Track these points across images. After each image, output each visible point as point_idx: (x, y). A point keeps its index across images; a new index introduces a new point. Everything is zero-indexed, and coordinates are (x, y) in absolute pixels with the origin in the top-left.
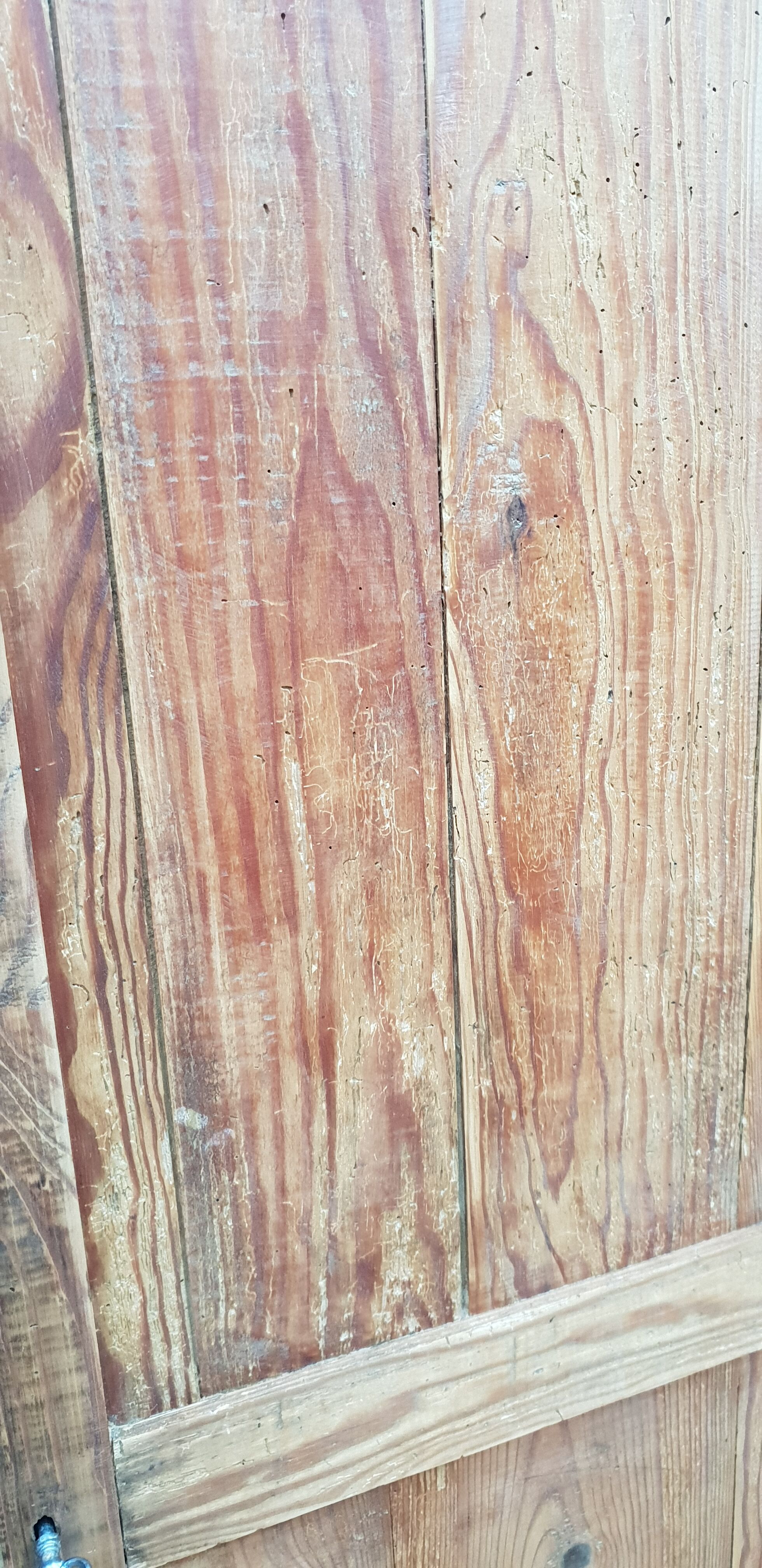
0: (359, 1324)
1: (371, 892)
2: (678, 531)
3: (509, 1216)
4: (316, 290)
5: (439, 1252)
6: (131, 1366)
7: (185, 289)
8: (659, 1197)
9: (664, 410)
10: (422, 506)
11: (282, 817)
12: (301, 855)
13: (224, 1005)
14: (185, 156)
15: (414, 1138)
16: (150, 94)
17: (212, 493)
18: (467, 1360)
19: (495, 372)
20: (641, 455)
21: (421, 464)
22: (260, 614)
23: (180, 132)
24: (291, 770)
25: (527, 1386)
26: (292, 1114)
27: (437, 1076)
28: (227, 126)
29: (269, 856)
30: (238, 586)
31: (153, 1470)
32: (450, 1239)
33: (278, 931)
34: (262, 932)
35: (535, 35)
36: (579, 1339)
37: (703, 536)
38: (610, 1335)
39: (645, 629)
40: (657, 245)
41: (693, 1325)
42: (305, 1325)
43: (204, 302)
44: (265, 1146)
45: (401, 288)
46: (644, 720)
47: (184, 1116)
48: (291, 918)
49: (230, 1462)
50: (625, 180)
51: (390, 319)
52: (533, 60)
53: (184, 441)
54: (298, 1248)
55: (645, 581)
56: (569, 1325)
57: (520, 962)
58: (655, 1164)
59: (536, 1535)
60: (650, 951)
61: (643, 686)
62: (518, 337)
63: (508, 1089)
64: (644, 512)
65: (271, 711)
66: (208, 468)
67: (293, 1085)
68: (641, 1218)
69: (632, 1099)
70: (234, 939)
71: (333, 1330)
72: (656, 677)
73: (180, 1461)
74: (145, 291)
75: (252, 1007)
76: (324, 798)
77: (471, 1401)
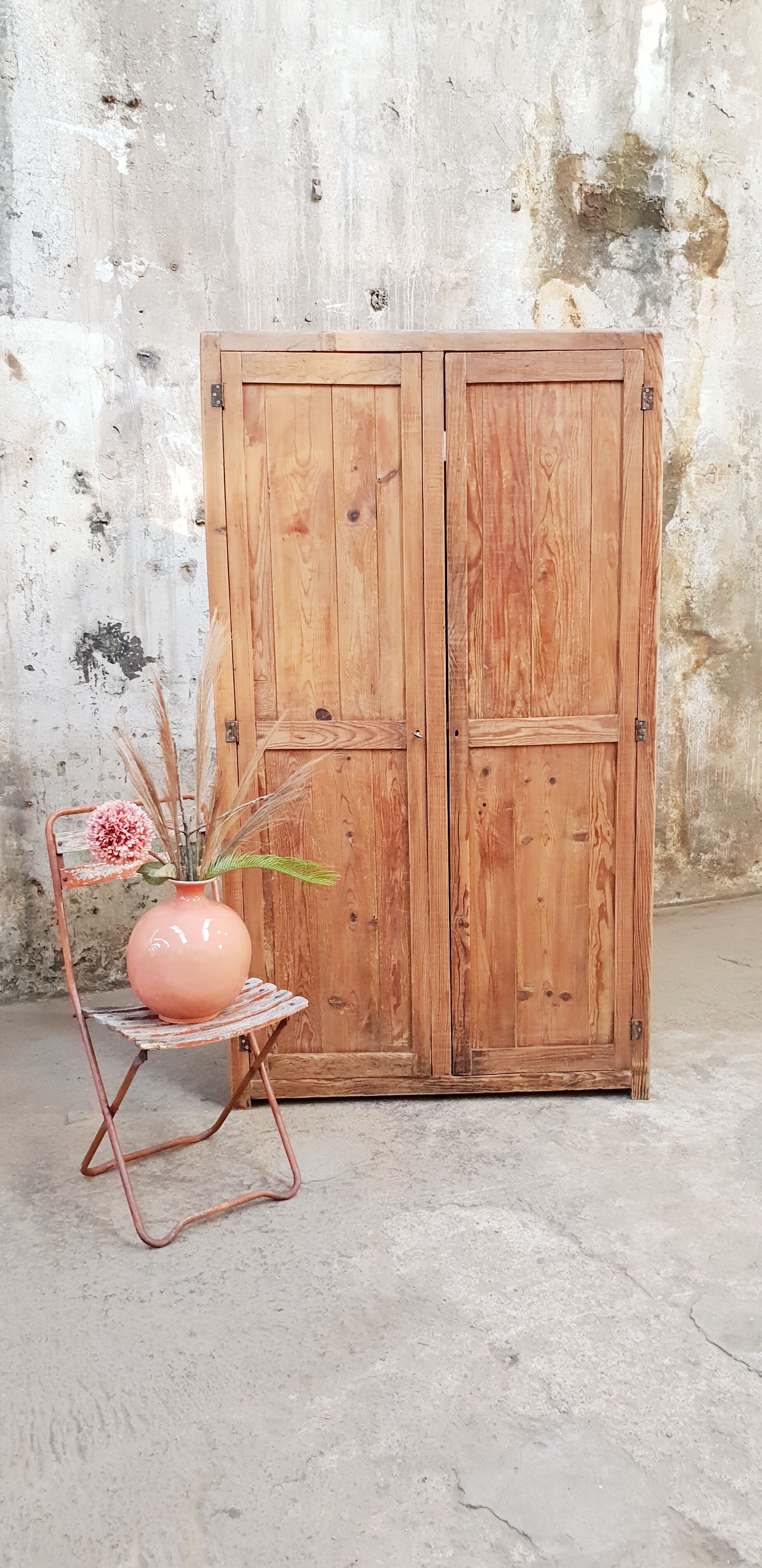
0: (511, 713)
1: (518, 633)
2: (573, 578)
3: (540, 699)
4: (514, 542)
5: (526, 703)
6: (473, 709)
7: (496, 541)
8: (571, 702)
9: (570, 558)
10: (529, 572)
11: (504, 619)
12: (506, 626)
13: (493, 649)
14: (498, 524)
15: (523, 679)
16: (494, 517)
17: (498, 569)
18: (530, 724)
19: (542, 552)
20: (566, 565)
21: (529, 565)
22: (503, 587)
23: (497, 521)
24: (506, 612)
25: (542, 734)
26: (502, 671)
27: (527, 668)
28: (504, 520)
29: (501, 624)
30: (500, 582)
31: (475, 727)
32: (528, 700)
33: (502, 638)
34: (499, 637)
35: (549, 506)
36: (553, 727)
37: (578, 579)
38: (559, 729)
39: (567, 593)
40: (569, 533)
41: (577, 732)
42: (502, 710)
43: (499, 543)
44: (497, 675)
45: (527, 541)
46: (567, 610)
47: (485, 666)
48: (504, 636)
49: (487, 730)
50: (564, 525)
51: (525, 545)
52: (549, 509)
53: (494, 562)
54: (501, 695)
55: (567, 586)
56: (551, 723)
57: (543, 650)
58: (570, 696)
59: (544, 772)
60: (568, 652)
61: (567, 604)
62: (545, 547)
63: (540, 673)
64: (567, 574)
65: (503, 602)
66: (497, 566)
67: (503, 665)
68: (567, 707)
69: (565, 681)
70: (495, 638)
71: (506, 713)
72: (569, 603)
73: (479, 727)
74: (491, 541)
75: (497, 650)
76: (510, 616)
77: (531, 733)
